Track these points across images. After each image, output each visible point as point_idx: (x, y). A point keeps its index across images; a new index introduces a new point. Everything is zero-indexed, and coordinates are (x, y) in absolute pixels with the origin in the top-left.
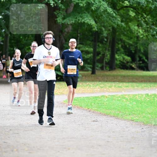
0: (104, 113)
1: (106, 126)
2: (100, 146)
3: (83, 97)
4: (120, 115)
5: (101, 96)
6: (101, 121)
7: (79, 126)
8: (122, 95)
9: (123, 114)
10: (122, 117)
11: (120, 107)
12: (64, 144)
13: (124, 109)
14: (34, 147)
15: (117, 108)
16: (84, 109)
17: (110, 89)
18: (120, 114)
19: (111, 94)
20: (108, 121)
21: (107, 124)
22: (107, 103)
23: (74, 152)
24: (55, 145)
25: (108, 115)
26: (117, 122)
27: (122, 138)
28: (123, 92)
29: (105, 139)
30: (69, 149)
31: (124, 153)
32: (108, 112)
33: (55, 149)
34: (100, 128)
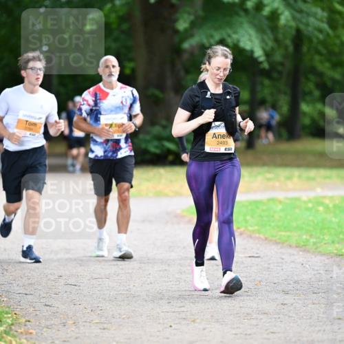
1: (280, 268)
2: (265, 313)
4: (312, 244)
5: (269, 200)
6: (267, 256)
8: (316, 198)
10: (315, 247)
12: (183, 309)
13: (321, 229)
14: (113, 317)
17: (288, 182)
19: (290, 195)
20: (283, 257)
21: (280, 265)
22: (281, 214)
23: (204, 329)
24: (163, 312)
25: (283, 243)
26: (305, 260)
27: (315, 295)
28: (319, 190)
29: (277, 299)
30: (194, 321)
31: (320, 331)
32: (284, 236)
33: (161, 321)
34: (264, 273)
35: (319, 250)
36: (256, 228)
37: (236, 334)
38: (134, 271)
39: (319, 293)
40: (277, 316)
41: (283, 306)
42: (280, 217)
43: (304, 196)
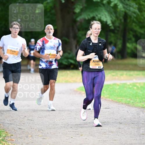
4: (131, 103)
5: (113, 84)
6: (113, 108)
8: (133, 83)
11: (131, 94)
12: (77, 130)
13: (135, 97)
17: (122, 76)
19: (122, 82)
20: (119, 108)
21: (118, 112)
23: (86, 139)
25: (119, 102)
26: (129, 109)
28: (134, 80)
29: (117, 126)
30: (82, 135)
31: (135, 139)
32: (120, 99)
33: (68, 135)
34: (111, 115)
35: (134, 105)
36: (108, 96)
37: (99, 141)
38: (57, 114)
39: (134, 123)
40: (117, 133)
41: (119, 129)
42: (118, 91)
43: (128, 83)
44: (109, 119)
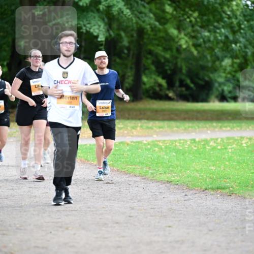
0: (124, 170)
1: (128, 191)
2: (117, 223)
3: (90, 145)
4: (150, 174)
5: (120, 143)
6: (119, 182)
7: (83, 191)
8: (153, 142)
9: (154, 171)
10: (152, 176)
11: (150, 159)
12: (60, 220)
13: (157, 164)
14: (10, 226)
15: (145, 161)
16: (91, 164)
17: (134, 130)
18: (150, 171)
19: (135, 140)
20: (130, 183)
21: (128, 189)
22: (128, 153)
23: (75, 234)
24: (45, 222)
25: (130, 174)
26: (145, 185)
27: (152, 210)
28: (155, 136)
29: (126, 213)
30: (67, 229)
31: (156, 235)
32: (131, 168)
33: (44, 229)
34: (117, 194)
35: (154, 178)
36: (111, 162)
37: (97, 238)
38: (25, 194)
39: (155, 208)
40: (125, 225)
41: (130, 218)
42: (128, 155)
43: (145, 140)
44: (113, 201)
